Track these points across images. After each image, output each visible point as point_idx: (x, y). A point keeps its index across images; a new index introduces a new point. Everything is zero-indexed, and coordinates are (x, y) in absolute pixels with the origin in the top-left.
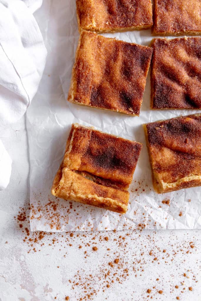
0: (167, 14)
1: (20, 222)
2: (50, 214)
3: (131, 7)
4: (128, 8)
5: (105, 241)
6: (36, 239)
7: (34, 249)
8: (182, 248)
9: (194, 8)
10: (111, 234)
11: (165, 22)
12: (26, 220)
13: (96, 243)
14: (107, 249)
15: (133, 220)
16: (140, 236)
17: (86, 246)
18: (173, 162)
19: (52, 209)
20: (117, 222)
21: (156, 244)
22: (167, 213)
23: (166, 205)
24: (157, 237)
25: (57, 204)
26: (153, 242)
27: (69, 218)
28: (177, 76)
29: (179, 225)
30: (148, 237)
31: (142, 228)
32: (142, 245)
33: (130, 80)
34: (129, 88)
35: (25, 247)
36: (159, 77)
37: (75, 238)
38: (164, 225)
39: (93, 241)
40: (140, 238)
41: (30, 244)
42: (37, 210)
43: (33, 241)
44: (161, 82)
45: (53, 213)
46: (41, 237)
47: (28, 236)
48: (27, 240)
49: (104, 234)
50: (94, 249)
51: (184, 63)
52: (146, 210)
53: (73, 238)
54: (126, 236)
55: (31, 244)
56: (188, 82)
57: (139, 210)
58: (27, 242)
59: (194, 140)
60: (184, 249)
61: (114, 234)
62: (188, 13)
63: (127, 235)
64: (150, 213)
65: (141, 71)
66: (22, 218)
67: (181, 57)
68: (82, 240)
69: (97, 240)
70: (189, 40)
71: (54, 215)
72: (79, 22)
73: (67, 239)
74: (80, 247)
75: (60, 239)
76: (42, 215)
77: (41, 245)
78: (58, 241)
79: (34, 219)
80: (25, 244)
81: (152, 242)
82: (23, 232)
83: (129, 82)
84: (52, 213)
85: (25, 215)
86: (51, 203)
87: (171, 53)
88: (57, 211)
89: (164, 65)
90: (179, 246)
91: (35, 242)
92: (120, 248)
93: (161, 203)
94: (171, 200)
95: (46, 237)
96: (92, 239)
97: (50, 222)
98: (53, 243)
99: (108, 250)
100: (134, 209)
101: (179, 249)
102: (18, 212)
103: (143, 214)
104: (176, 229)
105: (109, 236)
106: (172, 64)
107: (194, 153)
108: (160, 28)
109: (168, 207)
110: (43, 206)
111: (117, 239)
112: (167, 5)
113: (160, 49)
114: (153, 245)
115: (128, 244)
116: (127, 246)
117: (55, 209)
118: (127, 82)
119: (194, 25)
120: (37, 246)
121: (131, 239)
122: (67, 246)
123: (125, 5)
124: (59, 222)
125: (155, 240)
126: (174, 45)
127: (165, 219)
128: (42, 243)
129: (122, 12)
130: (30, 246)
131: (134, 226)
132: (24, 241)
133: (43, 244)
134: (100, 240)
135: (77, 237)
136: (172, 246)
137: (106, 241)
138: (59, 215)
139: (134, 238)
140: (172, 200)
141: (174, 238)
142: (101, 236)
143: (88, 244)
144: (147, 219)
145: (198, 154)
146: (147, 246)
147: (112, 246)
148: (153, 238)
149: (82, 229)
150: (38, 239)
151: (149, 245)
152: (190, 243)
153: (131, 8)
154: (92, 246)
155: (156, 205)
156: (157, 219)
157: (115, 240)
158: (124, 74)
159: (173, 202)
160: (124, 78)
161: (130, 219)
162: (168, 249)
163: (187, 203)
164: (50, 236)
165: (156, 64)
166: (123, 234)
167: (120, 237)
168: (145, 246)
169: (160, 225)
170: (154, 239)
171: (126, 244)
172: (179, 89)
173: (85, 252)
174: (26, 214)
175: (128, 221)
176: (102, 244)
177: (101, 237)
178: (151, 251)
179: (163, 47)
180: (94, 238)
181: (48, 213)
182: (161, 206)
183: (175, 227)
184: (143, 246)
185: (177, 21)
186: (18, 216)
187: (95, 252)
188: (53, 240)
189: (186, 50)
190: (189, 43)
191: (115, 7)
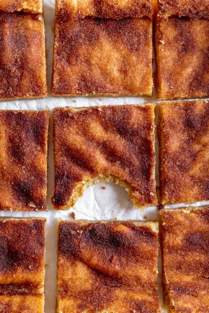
0: (69, 69)
9: (108, 62)
11: (65, 81)
28: (89, 163)
33: (22, 164)
34: (22, 173)
51: (98, 144)
62: (99, 67)
65: (36, 147)
67: (94, 134)
70: (104, 110)
83: (21, 167)
87: (79, 130)
89: (69, 147)
106: (81, 146)
107: (121, 278)
108: (58, 88)
112: (69, 57)
113: (62, 125)
118: (19, 167)
119: (108, 85)
126: (82, 118)
145: (126, 281)
158: (12, 156)
160: (14, 161)
165: (57, 145)
179: (67, 121)
185: (84, 79)
189: (102, 124)
190: (105, 114)
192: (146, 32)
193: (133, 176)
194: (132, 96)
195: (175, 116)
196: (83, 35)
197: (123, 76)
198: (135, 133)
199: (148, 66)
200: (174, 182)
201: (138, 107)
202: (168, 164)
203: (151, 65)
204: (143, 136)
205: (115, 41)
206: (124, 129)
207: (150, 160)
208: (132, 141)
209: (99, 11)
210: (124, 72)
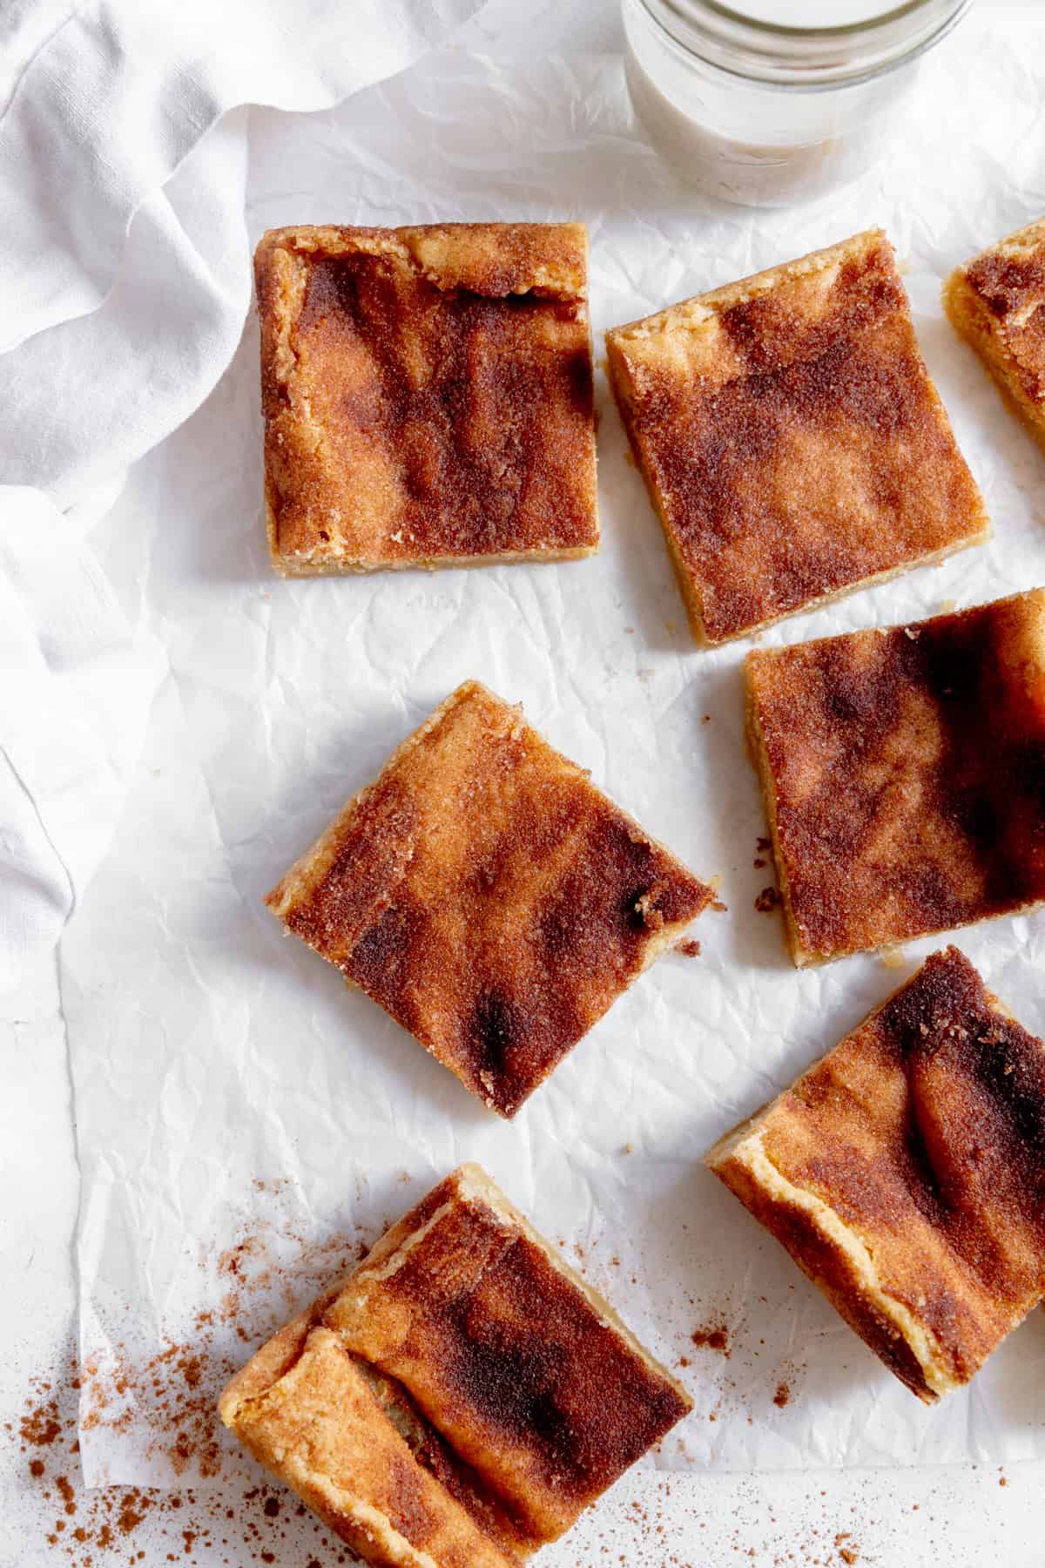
1: (34, 1452)
2: (173, 1403)
3: (502, 473)
4: (489, 474)
6: (105, 1531)
12: (62, 1440)
17: (341, 1560)
19: (179, 1377)
21: (674, 1543)
22: (716, 1393)
23: (712, 1351)
24: (674, 1511)
25: (204, 1357)
26: (660, 1537)
29: (773, 1449)
30: (633, 1513)
32: (605, 1550)
37: (287, 1520)
38: (700, 1448)
40: (597, 1516)
41: (80, 1553)
42: (112, 1383)
43: (95, 1539)
45: (185, 1399)
46: (131, 1520)
47: (66, 1518)
48: (65, 1537)
53: (277, 1520)
55: (86, 1555)
58: (65, 1545)
66: (44, 1431)
71: (187, 1410)
73: (252, 1526)
75: (220, 1527)
76: (135, 1407)
77: (132, 1561)
78: (208, 1539)
79: (98, 1427)
80: (57, 1554)
81: (651, 1535)
82: (47, 1495)
84: (179, 1398)
85: (56, 1417)
86: (174, 1351)
88: (203, 1387)
91: (101, 1544)
93: (688, 1346)
94: (733, 1328)
95: (153, 1520)
97: (172, 1439)
98: (188, 1549)
102: (22, 1400)
104: (760, 1466)
109: (724, 1359)
110: (141, 1366)
114: (659, 1553)
117: (192, 1378)
122: (251, 1563)
123: (477, 463)
124: (213, 1439)
125: (667, 1528)
127: (707, 1419)
128: (133, 1552)
129: (464, 489)
132: (52, 1539)
133: (141, 1555)
135: (299, 1518)
136: (751, 1553)
138: (214, 1408)
140: (741, 1330)
141: (760, 1513)
146: (632, 1556)
148: (659, 1515)
150: (115, 1530)
151: (640, 1553)
152: (839, 1538)
153: (505, 474)
159: (744, 1339)
163: (812, 1344)
164: (171, 1514)
168: (622, 1558)
169: (683, 1448)
170: (661, 1522)
174: (60, 1412)
181: (161, 1400)
182: (689, 1357)
183: (755, 1459)
184: (614, 1555)
186: (24, 1420)
188: (189, 1536)
191: (435, 469)
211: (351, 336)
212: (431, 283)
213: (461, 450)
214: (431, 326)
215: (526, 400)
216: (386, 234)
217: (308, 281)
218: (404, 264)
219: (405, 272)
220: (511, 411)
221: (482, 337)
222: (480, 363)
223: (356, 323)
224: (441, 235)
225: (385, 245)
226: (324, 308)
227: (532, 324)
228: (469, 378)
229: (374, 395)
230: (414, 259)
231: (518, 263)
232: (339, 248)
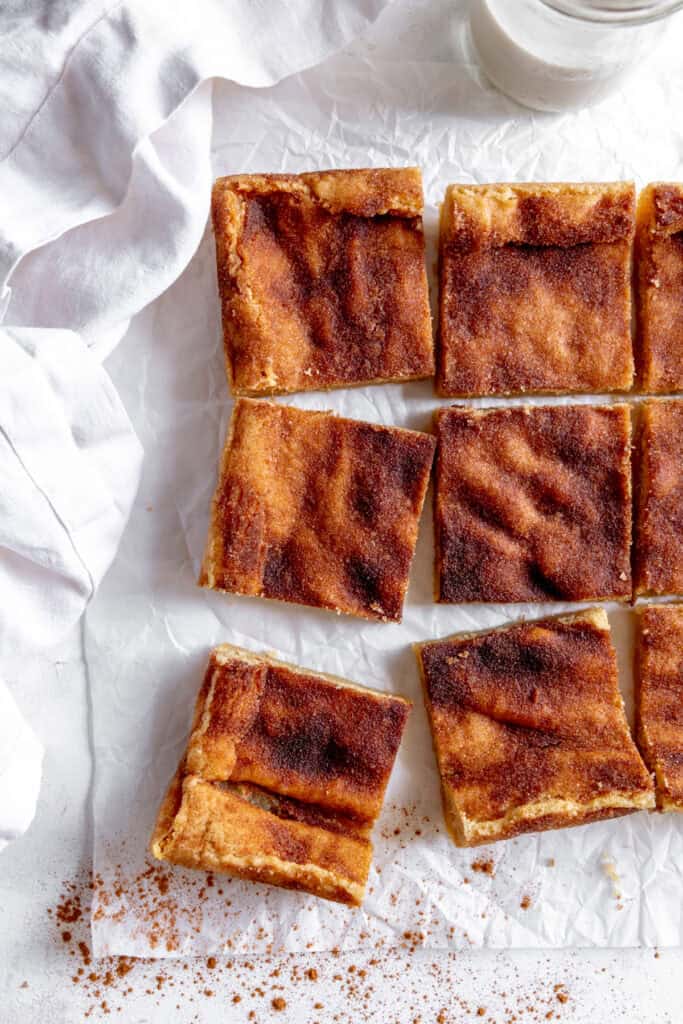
0: (474, 345)
1: (65, 926)
2: (151, 903)
3: (372, 329)
4: (365, 329)
5: (308, 980)
6: (108, 975)
7: (104, 1005)
8: (532, 1001)
9: (547, 328)
10: (326, 960)
11: (467, 368)
12: (82, 920)
13: (282, 988)
14: (314, 1004)
15: (389, 921)
16: (408, 965)
17: (253, 995)
18: (499, 755)
19: (155, 888)
20: (342, 924)
21: (457, 989)
22: (485, 901)
23: (483, 874)
24: (458, 969)
25: (171, 874)
26: (448, 985)
27: (205, 916)
28: (506, 516)
29: (520, 935)
30: (433, 971)
31: (415, 943)
32: (414, 992)
33: (373, 527)
34: (370, 547)
35: (78, 998)
36: (455, 518)
37: (221, 971)
38: (477, 936)
39: (272, 981)
40: (411, 971)
41: (93, 988)
42: (113, 890)
43: (102, 980)
44: (460, 532)
45: (158, 901)
46: (125, 969)
47: (85, 967)
48: (83, 978)
49: (305, 960)
50: (277, 1005)
51: (522, 478)
52: (425, 891)
53: (215, 971)
54: (371, 967)
55: (96, 989)
56: (536, 528)
57: (405, 891)
58: (83, 983)
59: (555, 693)
60: (539, 1006)
61: (333, 960)
62: (531, 340)
63: (372, 962)
64: (435, 901)
65: (404, 501)
66: (71, 914)
67: (515, 460)
68: (243, 979)
69: (284, 978)
70: (535, 415)
71: (160, 907)
72: (230, 377)
73: (199, 974)
74: (236, 1000)
75: (179, 974)
76: (127, 906)
77: (125, 994)
78: (172, 981)
79: (102, 919)
80: (79, 989)
81: (443, 984)
82: (73, 953)
83: (369, 533)
84: (155, 900)
85: (79, 905)
86: (153, 870)
87: (487, 451)
88: (170, 894)
89: (466, 484)
90: (524, 997)
91: (106, 983)
92: (353, 1002)
93: (469, 871)
94: (496, 860)
95: (137, 970)
96: (271, 976)
97: (149, 927)
98: (159, 987)
99: (317, 1006)
100: (390, 887)
101: (523, 1006)
102: (58, 895)
103: (418, 903)
104: (513, 946)
105: (321, 966)
106: (490, 482)
108: (454, 382)
109: (490, 880)
110: (131, 880)
111: (344, 977)
112: (473, 320)
113: (455, 441)
114: (447, 995)
115: (374, 989)
116: (372, 995)
117: (163, 888)
118: (366, 532)
119: (549, 374)
120: (112, 996)
121: (385, 976)
122: (198, 996)
123: (357, 322)
124: (175, 927)
125: (453, 980)
126: (493, 429)
127: (480, 917)
128: (125, 989)
129: (349, 340)
130: (93, 997)
131: (391, 939)
132: (76, 980)
133: (130, 990)
134: (295, 978)
135: (228, 970)
136: (504, 995)
137: (313, 982)
138: (176, 907)
139: (393, 973)
140: (503, 861)
141: (509, 971)
142: (295, 967)
143: (258, 990)
144: (428, 918)
145: (567, 731)
146: (431, 996)
147: (329, 996)
148: (448, 972)
149: (239, 950)
150: (114, 975)
151: (436, 994)
152: (556, 987)
153: (375, 330)
154: (270, 996)
155: (453, 876)
156: (456, 916)
157: (337, 978)
158: (356, 509)
159: (503, 867)
160: (357, 520)
161: (379, 918)
162: (491, 1005)
163: (544, 870)
164: (149, 966)
165: (445, 480)
166: (360, 961)
167: (351, 970)
168: (425, 997)
169: (465, 935)
170: (449, 976)
171: (369, 991)
172: (512, 548)
173: (252, 1014)
174: (81, 903)
175: (374, 923)
176: (300, 992)
177: (298, 970)
178: (442, 1012)
179: (463, 435)
180: (276, 974)
181: (144, 901)
182: (470, 878)
183: (509, 942)
184: (420, 995)
185: (501, 361)
186: (59, 907)
187: (279, 1013)
188: (159, 979)
189: (529, 440)
190: (536, 422)
191: (330, 327)
192: (619, 269)
193: (588, 542)
194: (592, 393)
195: (672, 426)
196: (498, 279)
197: (576, 355)
198: (592, 460)
199: (624, 335)
200: (665, 553)
201: (600, 411)
202: (654, 517)
203: (629, 333)
204: (609, 466)
205: (560, 288)
206: (572, 451)
207: (620, 511)
208: (586, 475)
209: (531, 233)
210: (578, 347)
211: (274, 244)
212: (324, 209)
213: (346, 316)
214: (324, 237)
215: (386, 282)
216: (295, 178)
217: (247, 210)
218: (307, 198)
219: (308, 202)
220: (377, 289)
221: (357, 242)
222: (356, 259)
223: (276, 236)
224: (330, 178)
225: (296, 186)
226: (256, 228)
227: (388, 233)
228: (350, 269)
229: (289, 282)
230: (313, 194)
231: (381, 194)
232: (265, 189)
